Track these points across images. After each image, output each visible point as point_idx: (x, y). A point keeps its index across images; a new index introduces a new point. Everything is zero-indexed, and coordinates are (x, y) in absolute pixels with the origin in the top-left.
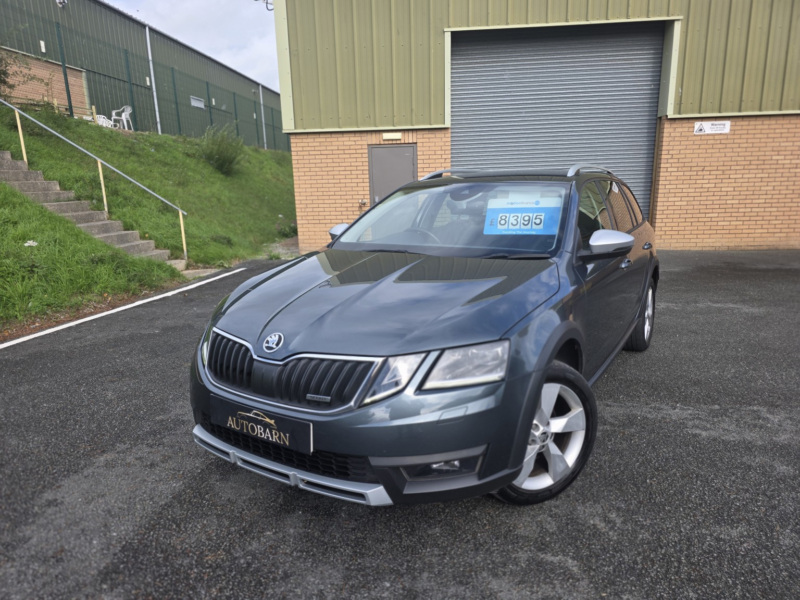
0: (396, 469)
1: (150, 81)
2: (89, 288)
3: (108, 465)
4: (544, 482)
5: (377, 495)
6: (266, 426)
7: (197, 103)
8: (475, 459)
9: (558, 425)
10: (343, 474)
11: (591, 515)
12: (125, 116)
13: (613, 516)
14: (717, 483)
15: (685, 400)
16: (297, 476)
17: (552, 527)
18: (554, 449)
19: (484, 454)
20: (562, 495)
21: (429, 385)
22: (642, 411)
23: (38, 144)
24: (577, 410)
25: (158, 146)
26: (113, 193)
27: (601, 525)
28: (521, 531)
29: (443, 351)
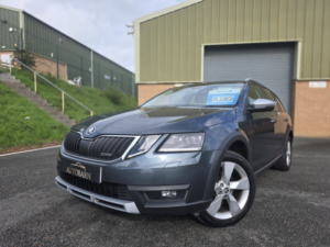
0: (142, 192)
1: (91, 70)
2: (48, 137)
3: (21, 197)
4: (227, 216)
5: (131, 207)
6: (82, 170)
7: (107, 77)
8: (184, 191)
9: (234, 185)
10: (115, 196)
11: (252, 235)
12: (79, 81)
13: (264, 236)
14: (324, 225)
15: (307, 190)
16: (94, 197)
17: (229, 238)
18: (232, 198)
19: (189, 189)
20: (237, 225)
21: (161, 150)
22: (283, 193)
23: (42, 86)
24: (245, 179)
25: (90, 91)
26: (67, 105)
27: (257, 240)
28: (212, 239)
29: (170, 134)
